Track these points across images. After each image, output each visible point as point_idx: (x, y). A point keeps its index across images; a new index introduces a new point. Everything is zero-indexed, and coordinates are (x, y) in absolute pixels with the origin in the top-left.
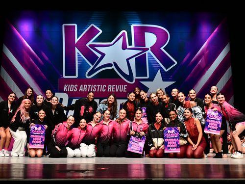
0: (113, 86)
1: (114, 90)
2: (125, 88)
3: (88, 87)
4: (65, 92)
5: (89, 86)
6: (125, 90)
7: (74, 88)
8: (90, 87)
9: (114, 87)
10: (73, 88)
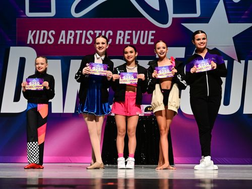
0: (127, 32)
1: (128, 40)
2: (151, 37)
3: (76, 34)
4: (30, 45)
5: (79, 32)
6: (152, 40)
7: (48, 38)
8: (81, 34)
9: (129, 34)
10: (45, 37)
